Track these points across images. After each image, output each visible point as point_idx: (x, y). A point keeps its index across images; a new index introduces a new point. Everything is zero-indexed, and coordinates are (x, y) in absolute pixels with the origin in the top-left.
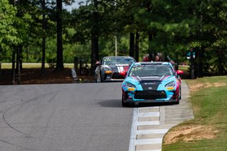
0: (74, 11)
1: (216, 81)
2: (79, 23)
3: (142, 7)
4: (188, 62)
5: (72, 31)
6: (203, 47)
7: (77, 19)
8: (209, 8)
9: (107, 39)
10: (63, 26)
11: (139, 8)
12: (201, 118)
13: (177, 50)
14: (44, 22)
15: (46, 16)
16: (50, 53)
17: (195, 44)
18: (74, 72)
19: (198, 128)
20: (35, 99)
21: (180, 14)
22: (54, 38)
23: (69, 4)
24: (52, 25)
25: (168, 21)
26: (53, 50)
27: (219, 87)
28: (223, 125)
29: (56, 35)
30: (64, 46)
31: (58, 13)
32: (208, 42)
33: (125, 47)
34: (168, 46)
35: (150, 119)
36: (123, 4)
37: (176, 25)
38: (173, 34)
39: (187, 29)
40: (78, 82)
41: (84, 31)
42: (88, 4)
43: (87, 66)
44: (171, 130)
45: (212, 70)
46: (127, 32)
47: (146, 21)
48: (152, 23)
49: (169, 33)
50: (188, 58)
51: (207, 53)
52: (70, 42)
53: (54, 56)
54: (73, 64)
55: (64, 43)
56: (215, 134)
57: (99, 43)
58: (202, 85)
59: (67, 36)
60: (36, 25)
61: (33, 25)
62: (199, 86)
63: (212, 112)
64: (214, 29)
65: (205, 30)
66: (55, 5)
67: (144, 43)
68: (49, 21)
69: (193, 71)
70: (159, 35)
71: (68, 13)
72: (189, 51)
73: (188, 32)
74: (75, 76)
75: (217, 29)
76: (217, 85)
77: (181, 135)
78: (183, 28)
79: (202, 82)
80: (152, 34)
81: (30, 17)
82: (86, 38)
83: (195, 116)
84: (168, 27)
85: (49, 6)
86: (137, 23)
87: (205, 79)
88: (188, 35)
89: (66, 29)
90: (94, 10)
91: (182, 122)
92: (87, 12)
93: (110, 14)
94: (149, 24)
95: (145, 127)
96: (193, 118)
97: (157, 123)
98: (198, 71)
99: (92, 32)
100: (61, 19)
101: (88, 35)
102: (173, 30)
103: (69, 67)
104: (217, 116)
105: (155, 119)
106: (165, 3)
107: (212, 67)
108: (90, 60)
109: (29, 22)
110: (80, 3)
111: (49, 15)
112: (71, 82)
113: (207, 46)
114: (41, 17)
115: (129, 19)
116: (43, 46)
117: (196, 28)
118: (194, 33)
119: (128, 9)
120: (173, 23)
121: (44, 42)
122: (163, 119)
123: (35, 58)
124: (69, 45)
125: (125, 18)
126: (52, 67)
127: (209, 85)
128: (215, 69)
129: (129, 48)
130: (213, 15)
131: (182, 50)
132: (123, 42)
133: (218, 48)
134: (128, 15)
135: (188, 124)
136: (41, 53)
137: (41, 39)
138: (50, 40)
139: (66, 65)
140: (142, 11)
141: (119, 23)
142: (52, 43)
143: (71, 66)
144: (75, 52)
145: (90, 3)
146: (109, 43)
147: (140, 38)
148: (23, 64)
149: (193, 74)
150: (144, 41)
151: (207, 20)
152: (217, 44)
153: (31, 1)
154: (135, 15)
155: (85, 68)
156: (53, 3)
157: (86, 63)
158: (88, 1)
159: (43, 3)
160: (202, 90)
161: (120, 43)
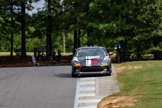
0: (34, 15)
1: (135, 65)
2: (37, 23)
3: (82, 12)
4: (115, 51)
5: (32, 29)
6: (126, 41)
7: (35, 21)
8: (130, 12)
9: (57, 35)
10: (26, 25)
11: (80, 12)
12: (125, 91)
13: (107, 43)
14: (12, 22)
15: (14, 19)
16: (16, 45)
17: (121, 39)
18: (34, 58)
19: (123, 98)
20: (6, 78)
21: (110, 17)
22: (19, 34)
23: (30, 10)
24: (18, 25)
25: (101, 21)
26: (19, 43)
27: (138, 69)
28: (140, 96)
29: (21, 32)
30: (26, 40)
31: (22, 16)
32: (130, 37)
33: (70, 40)
34: (101, 40)
35: (88, 92)
36: (69, 10)
37: (106, 25)
38: (105, 31)
39: (115, 28)
40: (37, 65)
41: (41, 29)
42: (44, 10)
43: (43, 54)
44: (103, 100)
45: (132, 57)
46: (72, 30)
47: (86, 22)
48: (90, 24)
49: (102, 30)
50: (116, 48)
52: (31, 37)
53: (20, 47)
54: (33, 53)
55: (27, 38)
56: (135, 103)
57: (52, 37)
58: (125, 67)
59: (29, 33)
60: (7, 25)
61: (4, 25)
62: (123, 68)
63: (132, 87)
64: (134, 28)
65: (128, 28)
66: (20, 11)
67: (84, 38)
68: (16, 22)
69: (119, 58)
70: (94, 32)
71: (30, 16)
72: (116, 43)
73: (115, 30)
74: (34, 62)
75: (136, 28)
76: (136, 67)
77: (111, 104)
78: (112, 27)
79: (126, 65)
80: (90, 31)
81: (2, 19)
82: (43, 34)
84: (101, 26)
85: (16, 11)
86: (79, 23)
87: (128, 63)
88: (116, 32)
89: (28, 27)
90: (48, 14)
91: (111, 94)
92: (43, 16)
93: (60, 17)
94: (88, 24)
95: (85, 98)
96: (119, 91)
97: (93, 95)
98: (122, 58)
99: (46, 30)
100: (24, 21)
101: (44, 32)
102: (105, 28)
103: (31, 55)
104: (136, 89)
105: (91, 92)
106: (99, 9)
107: (132, 55)
108: (45, 50)
109: (2, 23)
110: (38, 10)
111: (16, 18)
112: (32, 66)
113: (129, 40)
114: (10, 19)
116: (12, 40)
117: (121, 27)
118: (119, 31)
119: (72, 13)
120: (104, 23)
121: (12, 37)
122: (98, 92)
123: (6, 49)
124: (30, 39)
125: (71, 19)
126: (18, 55)
127: (130, 68)
128: (134, 56)
129: (73, 41)
130: (134, 18)
131: (111, 43)
132: (69, 37)
133: (137, 41)
134: (72, 17)
135: (115, 95)
136: (10, 45)
137: (10, 35)
138: (16, 35)
139: (28, 54)
140: (82, 15)
141: (66, 24)
142: (18, 38)
143: (32, 54)
144: (34, 44)
145: (45, 9)
146: (59, 38)
147: (81, 34)
149: (119, 60)
150: (84, 36)
151: (129, 21)
152: (136, 38)
153: (3, 8)
154: (78, 18)
155: (42, 56)
156: (18, 9)
157: (42, 52)
158: (44, 8)
159: (12, 9)
160: (125, 71)
161: (67, 37)
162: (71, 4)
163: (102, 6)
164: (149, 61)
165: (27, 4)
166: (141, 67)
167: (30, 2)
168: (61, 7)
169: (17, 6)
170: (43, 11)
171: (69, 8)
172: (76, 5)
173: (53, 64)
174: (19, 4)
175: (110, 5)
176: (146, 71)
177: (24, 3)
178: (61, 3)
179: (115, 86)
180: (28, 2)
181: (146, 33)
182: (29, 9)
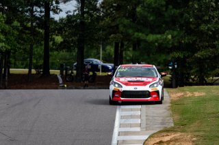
0: (61, 20)
1: (196, 91)
2: (66, 31)
3: (127, 18)
4: (170, 71)
5: (59, 39)
6: (185, 58)
7: (63, 28)
8: (191, 20)
9: (92, 47)
10: (50, 34)
11: (124, 18)
12: (181, 126)
13: (159, 60)
14: (32, 28)
15: (34, 24)
16: (37, 59)
17: (177, 54)
18: (60, 78)
19: (178, 135)
20: (21, 103)
21: (164, 26)
22: (41, 45)
23: (57, 13)
24: (39, 32)
25: (153, 32)
26: (40, 57)
27: (199, 97)
28: (201, 133)
29: (43, 42)
30: (50, 53)
31: (46, 22)
32: (190, 53)
33: (109, 55)
34: (151, 56)
35: (131, 126)
36: (109, 14)
37: (159, 36)
38: (156, 44)
39: (170, 40)
40: (63, 88)
41: (71, 39)
42: (75, 14)
43: (72, 73)
44: (151, 136)
45: (193, 80)
46: (112, 42)
47: (130, 31)
48: (136, 34)
49: (153, 43)
50: (170, 67)
51: (188, 63)
52: (57, 50)
53: (41, 62)
54: (59, 71)
55: (51, 51)
56: (193, 142)
57: (85, 50)
58: (182, 94)
59: (54, 43)
60: (24, 33)
61: (22, 32)
62: (179, 94)
63: (191, 120)
64: (196, 40)
65: (186, 41)
66: (43, 14)
67: (128, 52)
68: (37, 29)
69: (174, 80)
70: (142, 45)
71: (56, 22)
72: (170, 61)
73: (170, 43)
74: (61, 82)
76: (197, 94)
77: (161, 142)
78: (166, 39)
79: (183, 91)
80: (136, 44)
81: (19, 24)
82: (73, 46)
83: (175, 124)
84: (151, 37)
85: (37, 14)
86: (122, 33)
87: (186, 88)
88: (171, 46)
89: (54, 36)
90: (80, 19)
91: (162, 129)
92: (74, 21)
93: (96, 23)
94: (134, 34)
95: (126, 133)
96: (173, 125)
97: (138, 129)
98: (179, 80)
99: (78, 41)
100: (49, 27)
101: (75, 43)
102: (156, 41)
103: (56, 73)
104: (196, 124)
105: (136, 125)
106: (149, 15)
107: (192, 77)
109: (18, 29)
110: (67, 13)
111: (37, 23)
112: (57, 88)
113: (188, 57)
114: (29, 25)
115: (115, 30)
116: (31, 54)
117: (178, 39)
118: (176, 44)
119: (113, 21)
120: (156, 34)
121: (31, 48)
122: (144, 125)
123: (22, 64)
124: (55, 53)
125: (111, 27)
126: (38, 73)
127: (189, 94)
128: (195, 79)
129: (113, 56)
130: (195, 28)
131: (164, 60)
132: (108, 51)
133: (200, 58)
134: (113, 24)
135: (167, 131)
136: (28, 59)
137: (29, 46)
138: (37, 47)
139: (52, 71)
140: (126, 21)
141: (104, 33)
144: (61, 59)
145: (77, 12)
146: (95, 51)
147: (125, 47)
148: (10, 69)
150: (129, 50)
151: (189, 32)
152: (198, 55)
153: (20, 9)
154: (120, 26)
155: (70, 75)
156: (41, 12)
157: (71, 70)
158: (75, 11)
159: (32, 12)
160: (182, 99)
161: (105, 51)
162: (113, 7)
163: (153, 11)
164: (215, 87)
165: (52, 5)
166: (203, 94)
167: (57, 2)
168: (98, 10)
169: (40, 7)
170: (73, 15)
171: (109, 11)
172: (118, 8)
173: (85, 87)
174: (42, 5)
175: (164, 9)
176: (210, 100)
177: (49, 4)
178: (98, 5)
179: (168, 118)
180: (54, 2)
181: (212, 48)
182: (55, 12)
